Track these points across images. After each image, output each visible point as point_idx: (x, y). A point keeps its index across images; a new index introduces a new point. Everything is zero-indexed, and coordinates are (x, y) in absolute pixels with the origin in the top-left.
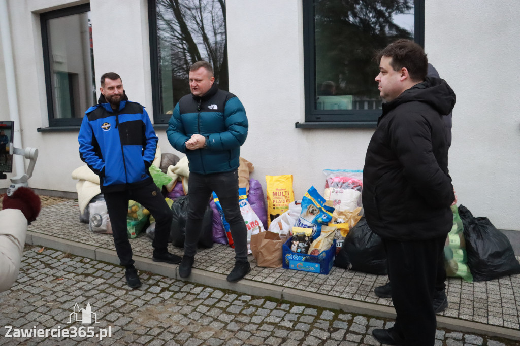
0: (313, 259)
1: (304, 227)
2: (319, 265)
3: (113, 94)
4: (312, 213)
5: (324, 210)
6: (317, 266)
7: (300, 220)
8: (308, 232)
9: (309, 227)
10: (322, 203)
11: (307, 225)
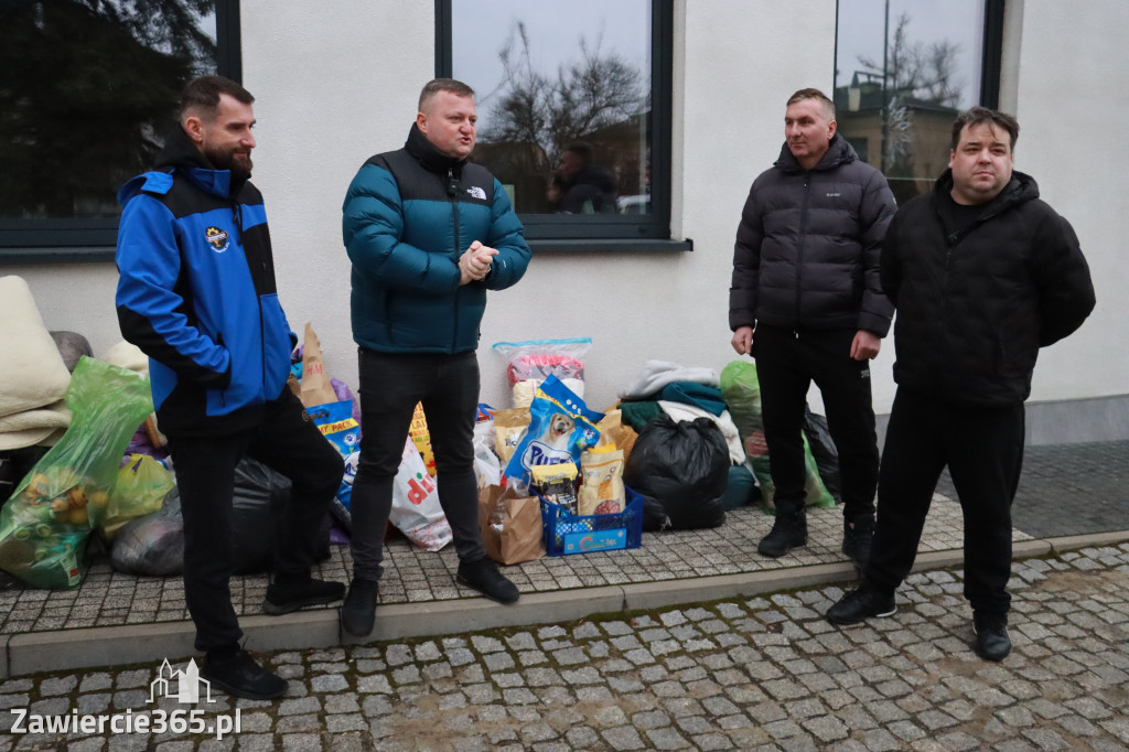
0: (603, 521)
1: (552, 464)
2: (625, 530)
3: (239, 146)
4: (560, 431)
5: (586, 420)
6: (621, 533)
7: (540, 451)
8: (570, 470)
9: (563, 461)
10: (574, 407)
11: (558, 459)
